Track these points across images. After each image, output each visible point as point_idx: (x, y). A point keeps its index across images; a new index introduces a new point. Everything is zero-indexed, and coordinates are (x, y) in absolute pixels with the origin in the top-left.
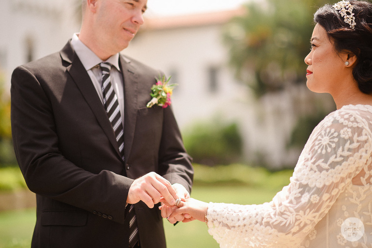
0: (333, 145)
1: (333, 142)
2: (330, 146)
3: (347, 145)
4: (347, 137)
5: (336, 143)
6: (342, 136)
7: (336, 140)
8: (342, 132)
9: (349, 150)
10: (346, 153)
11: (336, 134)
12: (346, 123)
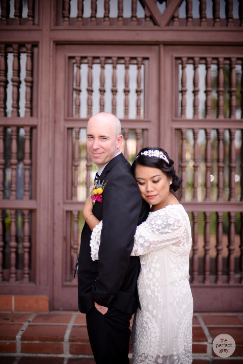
0: (163, 226)
1: (163, 224)
2: (161, 226)
3: (171, 227)
4: (171, 223)
5: (165, 225)
6: (169, 222)
7: (165, 223)
8: (169, 220)
9: (172, 229)
10: (170, 231)
11: (166, 220)
12: (172, 216)
